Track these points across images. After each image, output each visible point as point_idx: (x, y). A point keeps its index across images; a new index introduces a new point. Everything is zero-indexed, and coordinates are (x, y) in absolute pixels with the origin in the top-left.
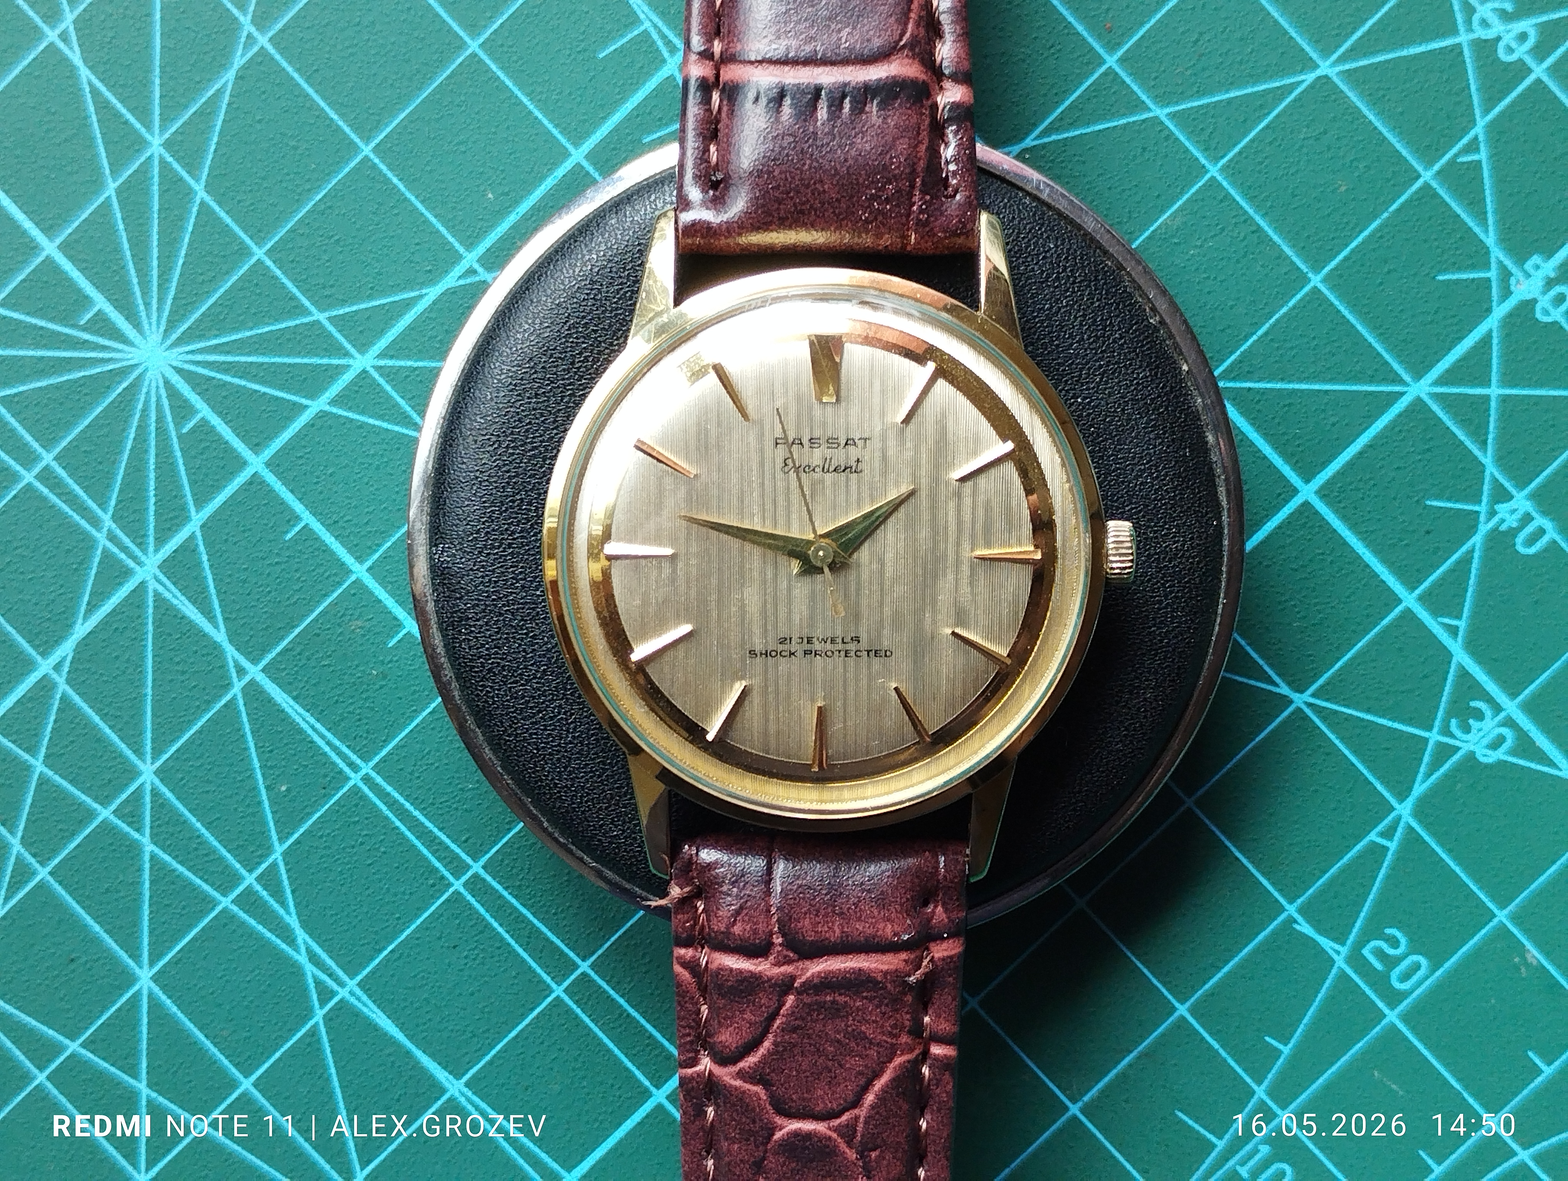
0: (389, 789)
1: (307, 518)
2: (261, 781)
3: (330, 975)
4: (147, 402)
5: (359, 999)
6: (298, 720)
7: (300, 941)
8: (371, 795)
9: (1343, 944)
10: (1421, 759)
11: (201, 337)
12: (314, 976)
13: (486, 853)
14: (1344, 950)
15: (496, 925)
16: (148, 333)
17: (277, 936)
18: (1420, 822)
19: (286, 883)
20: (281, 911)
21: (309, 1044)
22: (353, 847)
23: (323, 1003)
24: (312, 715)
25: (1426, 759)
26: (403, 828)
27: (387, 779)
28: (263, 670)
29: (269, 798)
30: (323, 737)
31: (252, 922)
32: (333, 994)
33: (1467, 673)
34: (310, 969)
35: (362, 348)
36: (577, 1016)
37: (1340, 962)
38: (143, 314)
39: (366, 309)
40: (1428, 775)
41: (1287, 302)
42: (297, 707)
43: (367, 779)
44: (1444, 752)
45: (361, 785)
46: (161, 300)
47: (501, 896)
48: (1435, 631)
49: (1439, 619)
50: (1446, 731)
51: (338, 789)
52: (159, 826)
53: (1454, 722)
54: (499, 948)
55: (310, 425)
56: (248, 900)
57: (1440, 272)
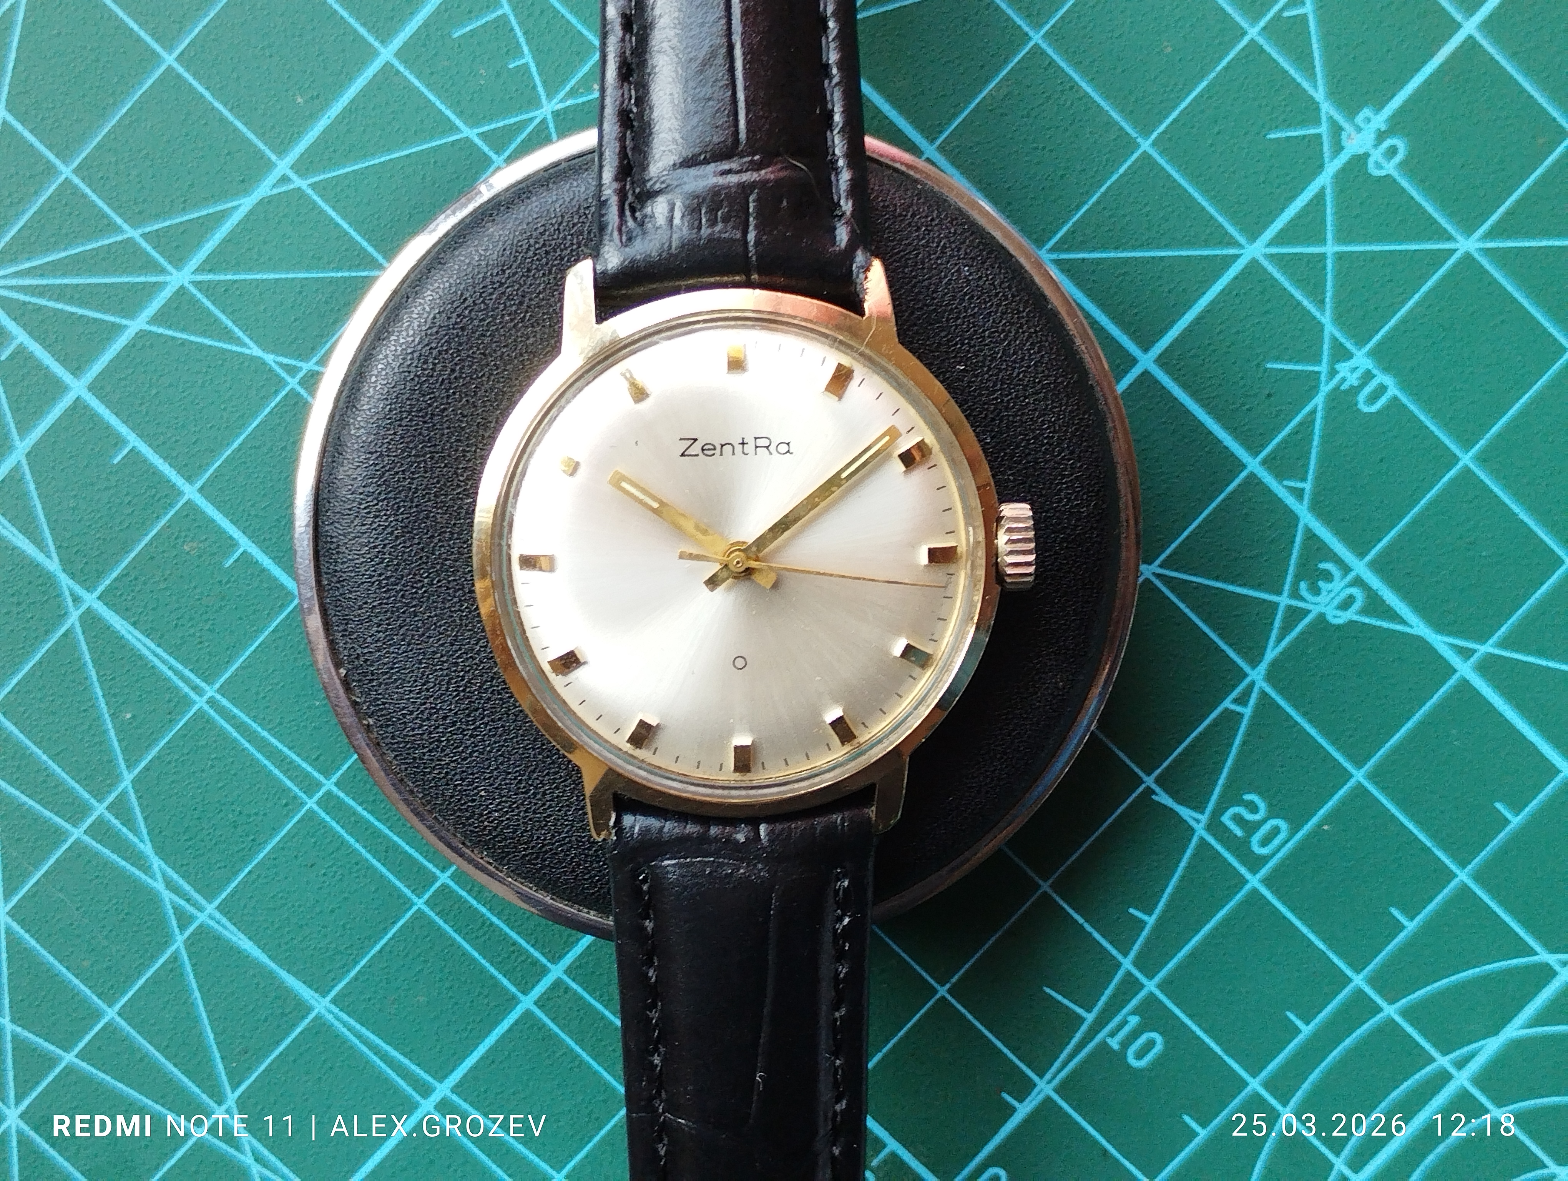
0: (236, 711)
1: (134, 440)
2: (105, 710)
3: (188, 900)
5: (218, 923)
6: (139, 646)
7: (155, 867)
8: (217, 717)
9: (1203, 813)
10: (1272, 624)
11: (13, 261)
12: (172, 902)
13: (338, 769)
14: (1204, 818)
15: (352, 841)
17: (132, 865)
18: (1274, 687)
19: (137, 810)
20: (135, 840)
21: (171, 971)
22: (203, 771)
23: (182, 928)
24: (152, 640)
25: (1277, 623)
26: (252, 750)
27: (233, 701)
28: (99, 598)
29: (114, 727)
30: (164, 662)
31: (107, 852)
32: (191, 918)
33: (1315, 535)
34: (167, 896)
35: (178, 262)
36: (439, 928)
37: (1200, 831)
39: (181, 223)
40: (1279, 640)
41: (1118, 169)
42: (137, 633)
43: (212, 702)
44: (1294, 615)
45: (206, 707)
47: (355, 813)
48: (1280, 495)
49: (1286, 483)
50: (1295, 594)
51: (184, 713)
53: (1303, 585)
54: (357, 864)
55: (131, 346)
56: (100, 830)
57: (1270, 131)
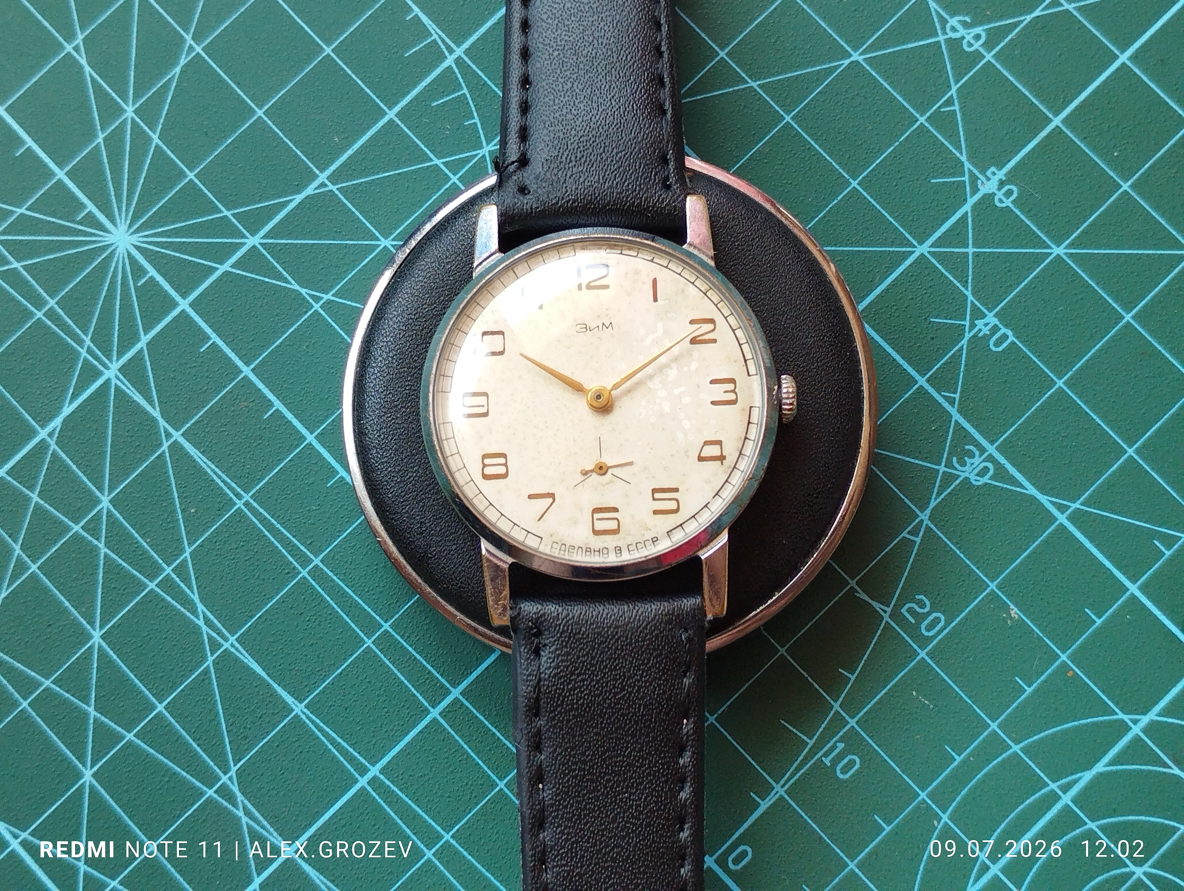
0: (261, 510)
1: (214, 338)
2: (178, 506)
3: (218, 634)
4: (116, 268)
5: (237, 649)
6: (204, 466)
7: (199, 610)
8: (249, 514)
9: (888, 606)
10: (935, 483)
11: (153, 227)
12: (208, 634)
13: (323, 551)
14: (889, 610)
15: (328, 599)
16: (119, 225)
17: (185, 608)
18: (936, 525)
19: (192, 573)
20: (188, 591)
21: (203, 680)
22: (237, 548)
23: (213, 652)
24: (213, 463)
25: (938, 483)
26: (269, 536)
27: (261, 504)
28: (183, 435)
29: (183, 518)
30: (219, 477)
31: (169, 599)
32: (220, 645)
33: (962, 427)
34: (205, 629)
35: (253, 232)
36: (381, 660)
37: (886, 617)
38: (116, 213)
39: (258, 208)
40: (939, 494)
41: (838, 196)
42: (203, 458)
43: (247, 504)
44: (949, 478)
45: (243, 507)
46: (128, 205)
47: (332, 581)
48: (940, 401)
49: (943, 394)
50: (949, 465)
51: (228, 510)
52: (111, 536)
53: (955, 459)
54: (330, 614)
55: (219, 280)
56: (167, 585)
57: (933, 178)
